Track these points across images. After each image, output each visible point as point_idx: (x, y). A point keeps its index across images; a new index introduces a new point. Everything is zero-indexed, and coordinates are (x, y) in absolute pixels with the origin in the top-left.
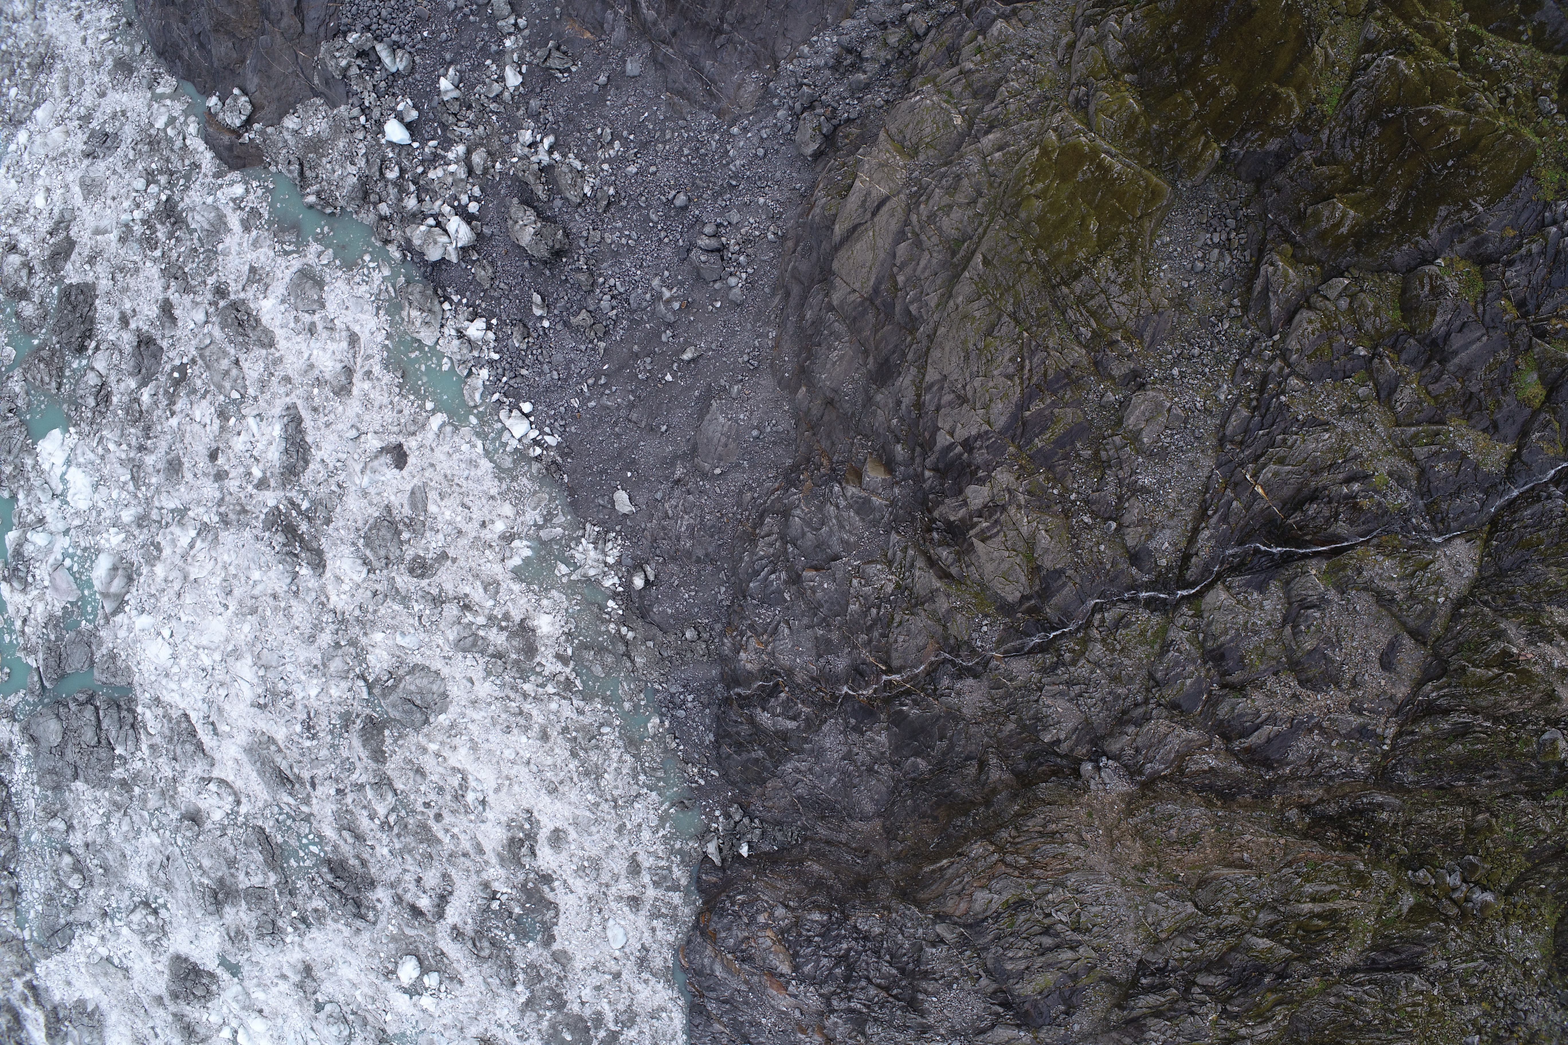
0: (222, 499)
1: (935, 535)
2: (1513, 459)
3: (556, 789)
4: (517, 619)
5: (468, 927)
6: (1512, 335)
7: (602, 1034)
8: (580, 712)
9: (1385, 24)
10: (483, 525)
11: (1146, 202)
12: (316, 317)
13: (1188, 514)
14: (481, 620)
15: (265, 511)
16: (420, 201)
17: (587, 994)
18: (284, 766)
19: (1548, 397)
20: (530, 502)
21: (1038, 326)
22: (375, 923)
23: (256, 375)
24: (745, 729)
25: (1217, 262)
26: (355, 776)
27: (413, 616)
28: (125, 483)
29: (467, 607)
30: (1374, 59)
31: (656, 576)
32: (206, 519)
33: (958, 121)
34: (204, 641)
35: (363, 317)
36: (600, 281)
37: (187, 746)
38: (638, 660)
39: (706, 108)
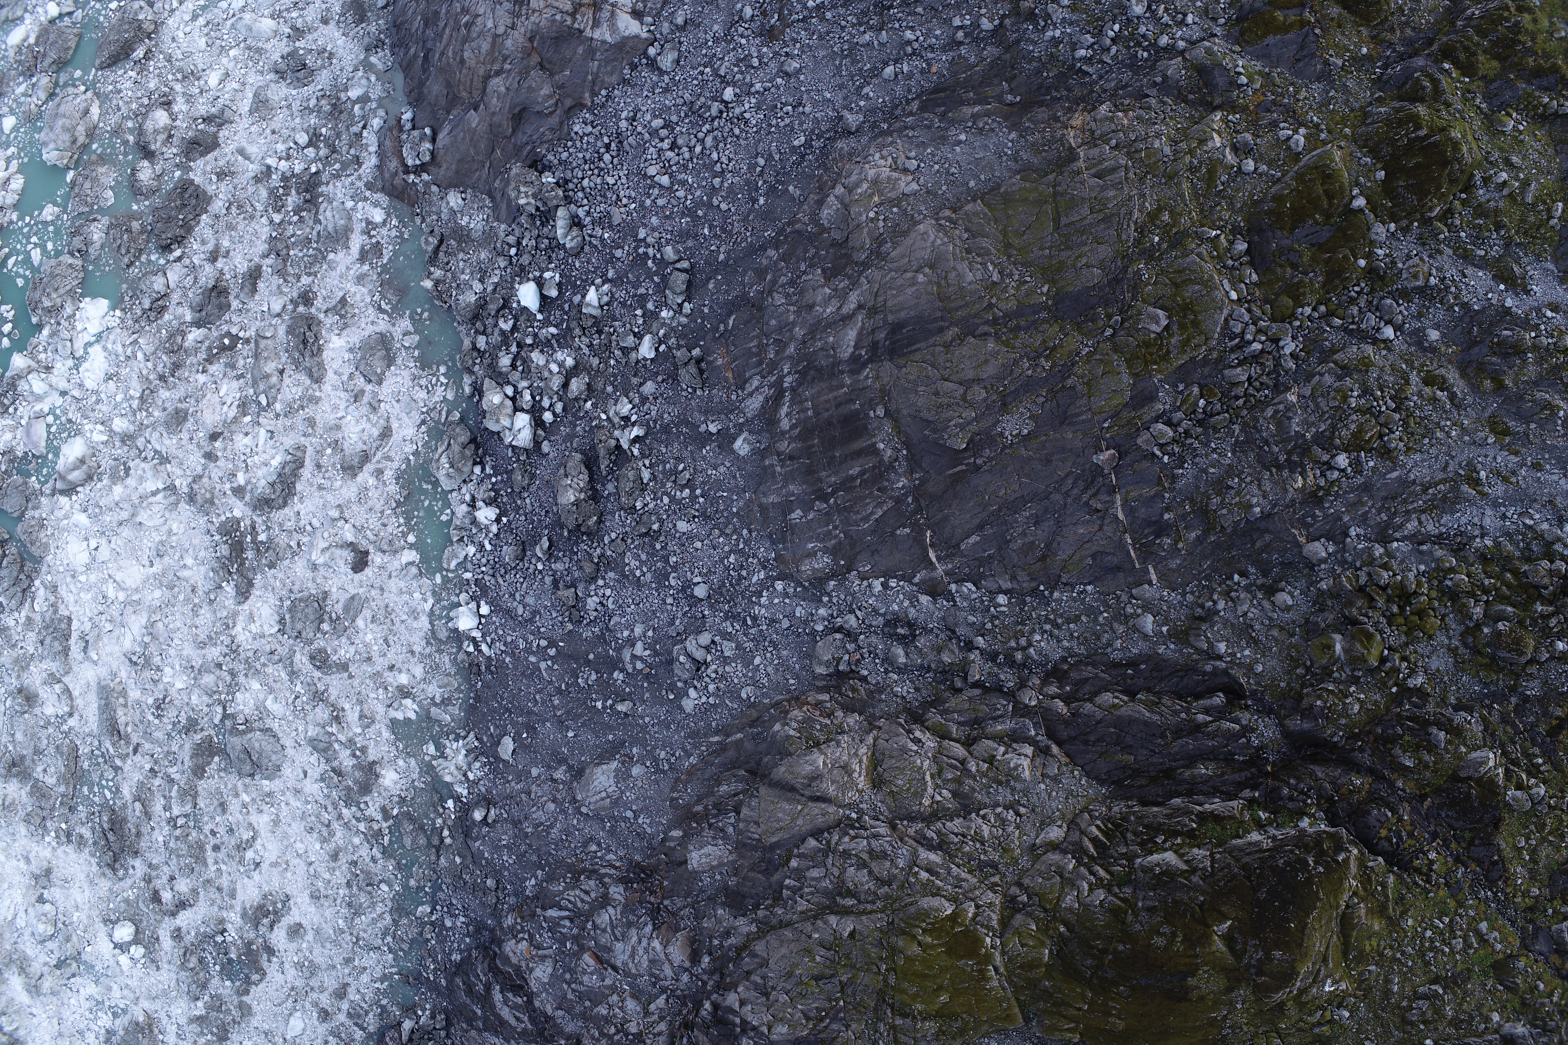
0: (201, 477)
3: (318, 898)
4: (371, 758)
5: (189, 937)
8: (374, 860)
10: (391, 668)
11: (997, 1017)
14: (342, 737)
15: (229, 515)
18: (122, 719)
20: (440, 679)
21: (854, 1009)
22: (121, 880)
23: (290, 397)
26: (172, 770)
27: (292, 692)
28: (132, 397)
29: (337, 719)
31: (494, 823)
32: (177, 483)
33: (926, 802)
34: (118, 577)
35: (406, 419)
36: (600, 582)
37: (56, 643)
38: (442, 860)
39: (773, 543)
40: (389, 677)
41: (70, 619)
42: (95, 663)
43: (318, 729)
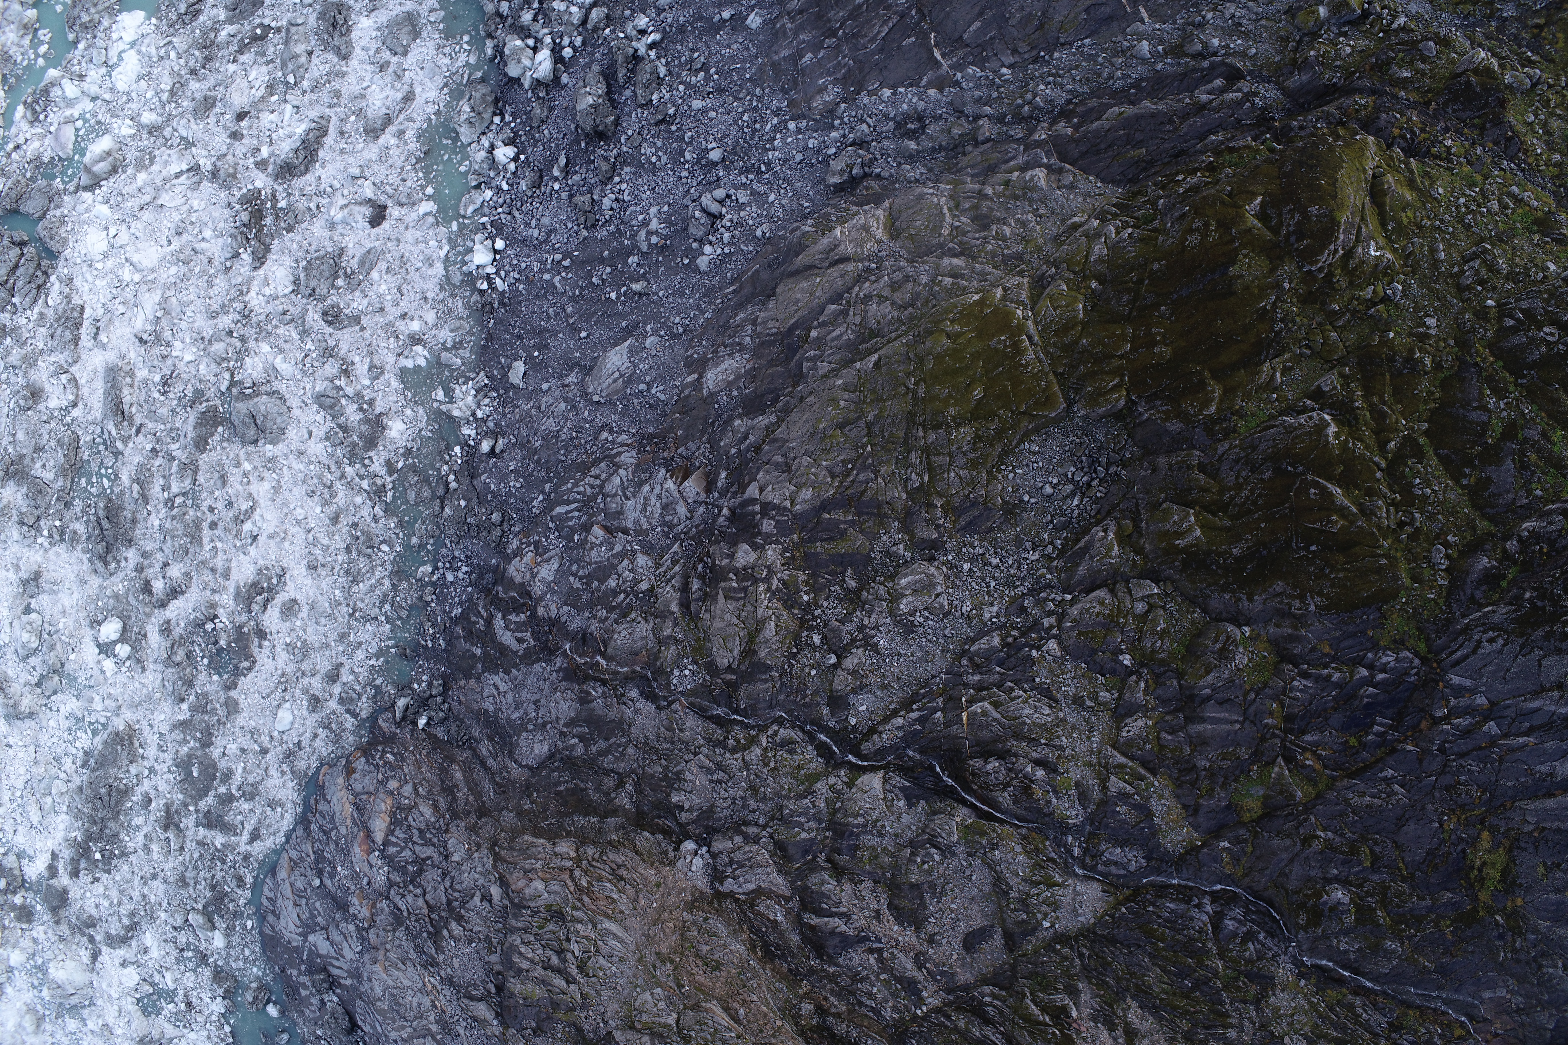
0: (225, 155)
1: (700, 567)
2: (1192, 849)
3: (315, 568)
4: (378, 411)
5: (178, 630)
6: (1263, 739)
7: (223, 790)
8: (375, 519)
9: (1346, 385)
10: (404, 316)
11: (1036, 403)
12: (394, 59)
13: (898, 695)
14: (350, 391)
15: (250, 187)
16: (535, 19)
17: (232, 748)
18: (127, 400)
19: (1261, 818)
20: (452, 323)
21: (883, 448)
22: (112, 574)
23: (317, 74)
24: (481, 625)
25: (1065, 498)
26: (174, 447)
27: (302, 351)
28: (163, 91)
29: (346, 372)
30: (1314, 410)
31: (502, 451)
32: (202, 162)
33: (945, 232)
34: (135, 259)
35: (429, 84)
36: (617, 179)
37: (67, 333)
38: (447, 510)
39: (785, 92)
40: (401, 326)
41: (82, 308)
42: (104, 347)
43: (327, 383)
